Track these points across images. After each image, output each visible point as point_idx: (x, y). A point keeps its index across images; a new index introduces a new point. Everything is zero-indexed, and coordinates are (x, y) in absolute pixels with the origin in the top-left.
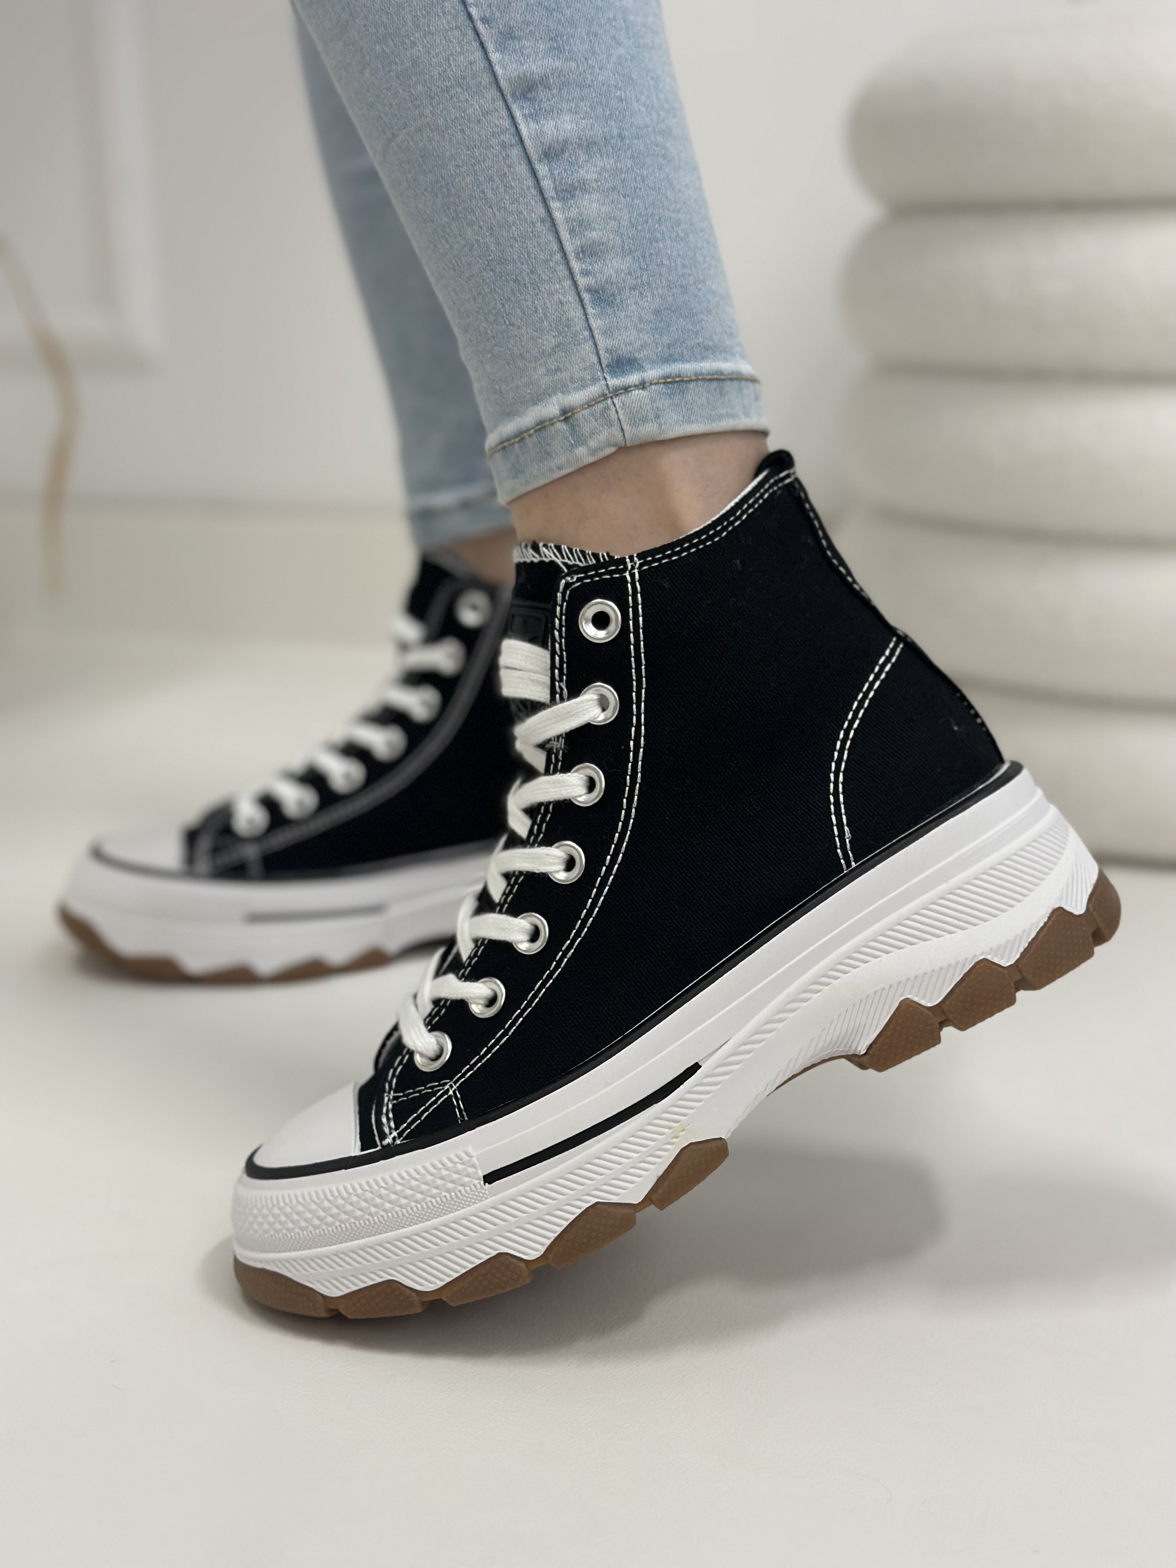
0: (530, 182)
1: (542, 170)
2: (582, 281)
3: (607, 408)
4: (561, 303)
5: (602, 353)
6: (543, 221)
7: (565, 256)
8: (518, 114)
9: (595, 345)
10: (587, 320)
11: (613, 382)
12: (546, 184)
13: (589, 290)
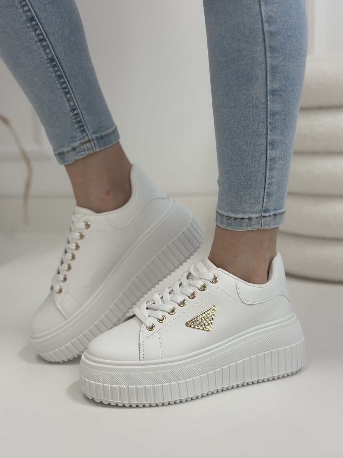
0: (264, 164)
1: (268, 162)
2: (266, 190)
3: (260, 220)
4: (259, 193)
5: (264, 207)
6: (263, 174)
7: (265, 183)
8: (268, 148)
9: (263, 205)
10: (264, 199)
11: (264, 214)
12: (268, 166)
13: (267, 192)
